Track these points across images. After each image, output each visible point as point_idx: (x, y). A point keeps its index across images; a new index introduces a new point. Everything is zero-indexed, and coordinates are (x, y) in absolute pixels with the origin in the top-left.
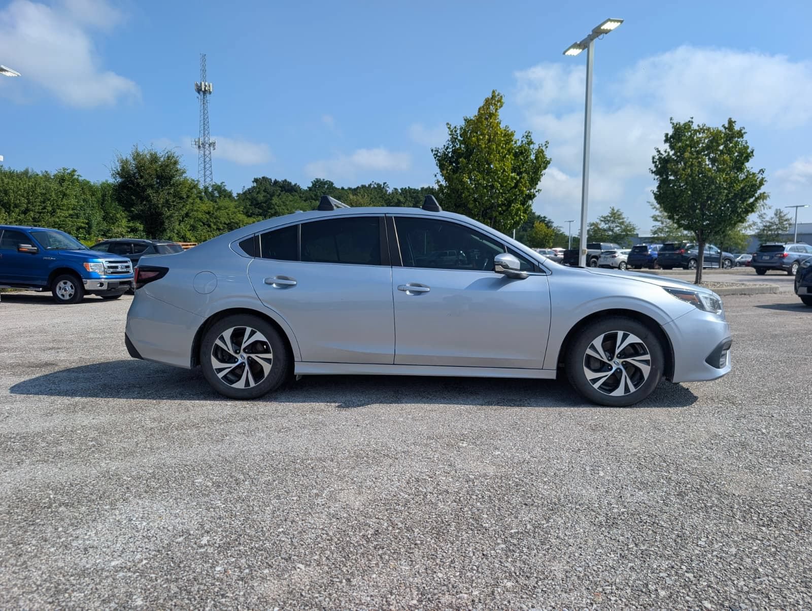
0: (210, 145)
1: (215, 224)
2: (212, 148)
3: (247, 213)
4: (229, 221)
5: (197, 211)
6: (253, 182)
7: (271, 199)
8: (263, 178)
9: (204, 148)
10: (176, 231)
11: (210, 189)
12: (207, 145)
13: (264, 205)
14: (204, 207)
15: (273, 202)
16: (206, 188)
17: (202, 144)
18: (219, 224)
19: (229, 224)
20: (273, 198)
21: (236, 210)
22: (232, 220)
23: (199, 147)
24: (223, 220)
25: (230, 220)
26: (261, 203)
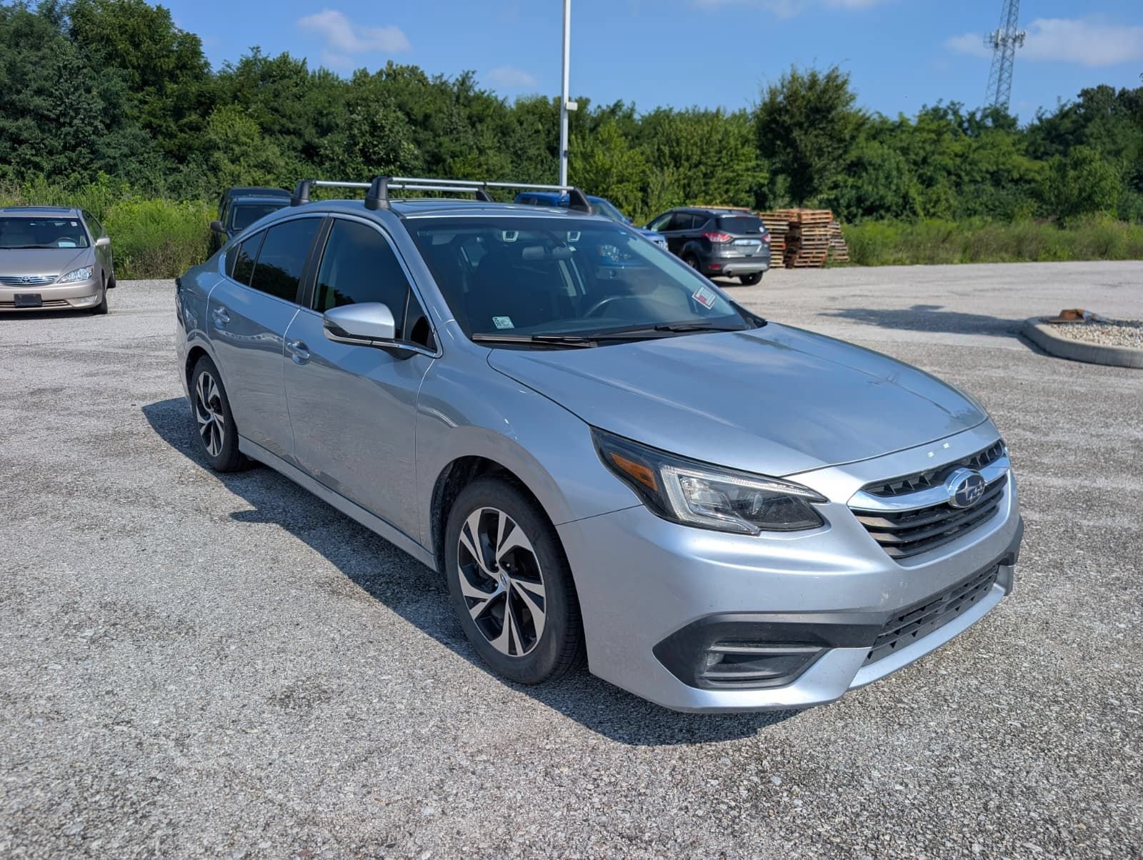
0: (1014, 40)
1: (968, 173)
2: (1017, 44)
3: (1035, 152)
4: (995, 168)
5: (942, 153)
6: (1079, 96)
7: (1084, 126)
8: (1099, 87)
9: (1005, 46)
10: (894, 187)
11: (978, 116)
12: (1011, 40)
13: (1071, 137)
14: (957, 148)
15: (1087, 131)
16: (973, 115)
17: (1003, 40)
18: (975, 174)
19: (995, 172)
20: (1089, 125)
21: (1013, 149)
22: (1002, 167)
23: (997, 45)
24: (984, 166)
25: (997, 166)
26: (1066, 133)
